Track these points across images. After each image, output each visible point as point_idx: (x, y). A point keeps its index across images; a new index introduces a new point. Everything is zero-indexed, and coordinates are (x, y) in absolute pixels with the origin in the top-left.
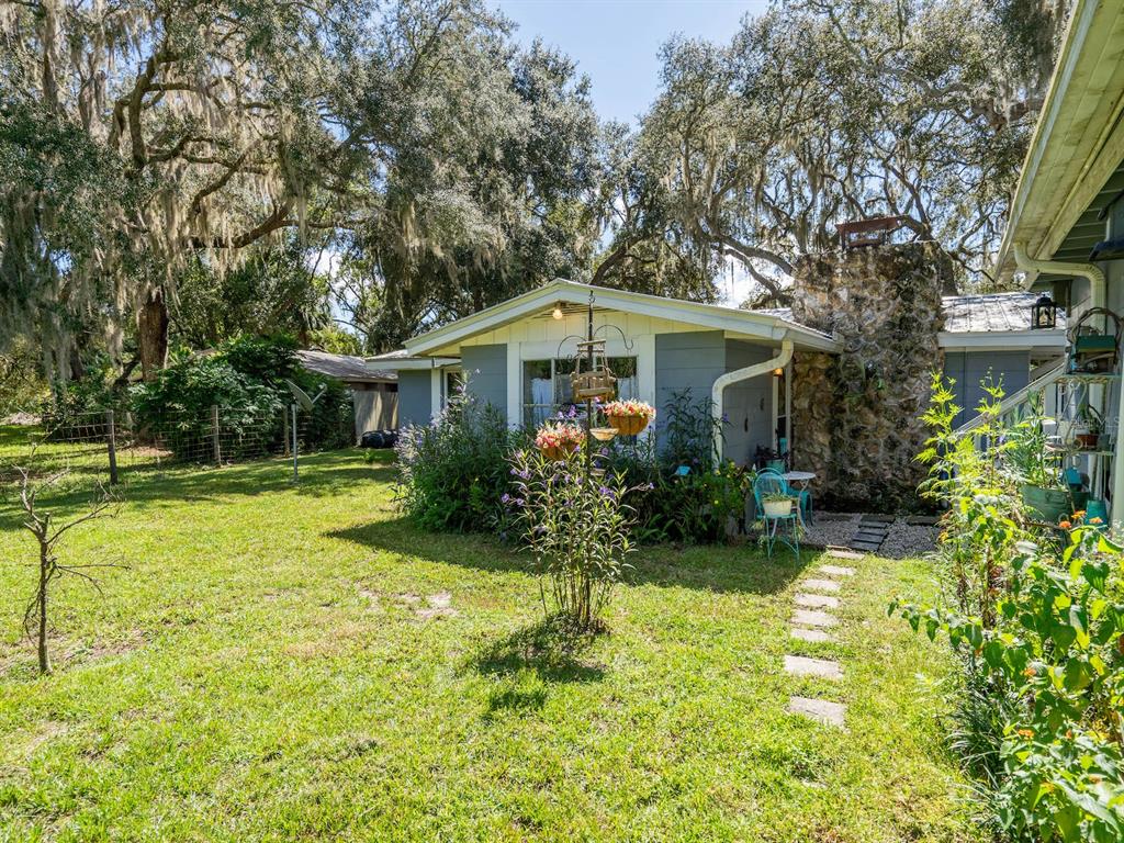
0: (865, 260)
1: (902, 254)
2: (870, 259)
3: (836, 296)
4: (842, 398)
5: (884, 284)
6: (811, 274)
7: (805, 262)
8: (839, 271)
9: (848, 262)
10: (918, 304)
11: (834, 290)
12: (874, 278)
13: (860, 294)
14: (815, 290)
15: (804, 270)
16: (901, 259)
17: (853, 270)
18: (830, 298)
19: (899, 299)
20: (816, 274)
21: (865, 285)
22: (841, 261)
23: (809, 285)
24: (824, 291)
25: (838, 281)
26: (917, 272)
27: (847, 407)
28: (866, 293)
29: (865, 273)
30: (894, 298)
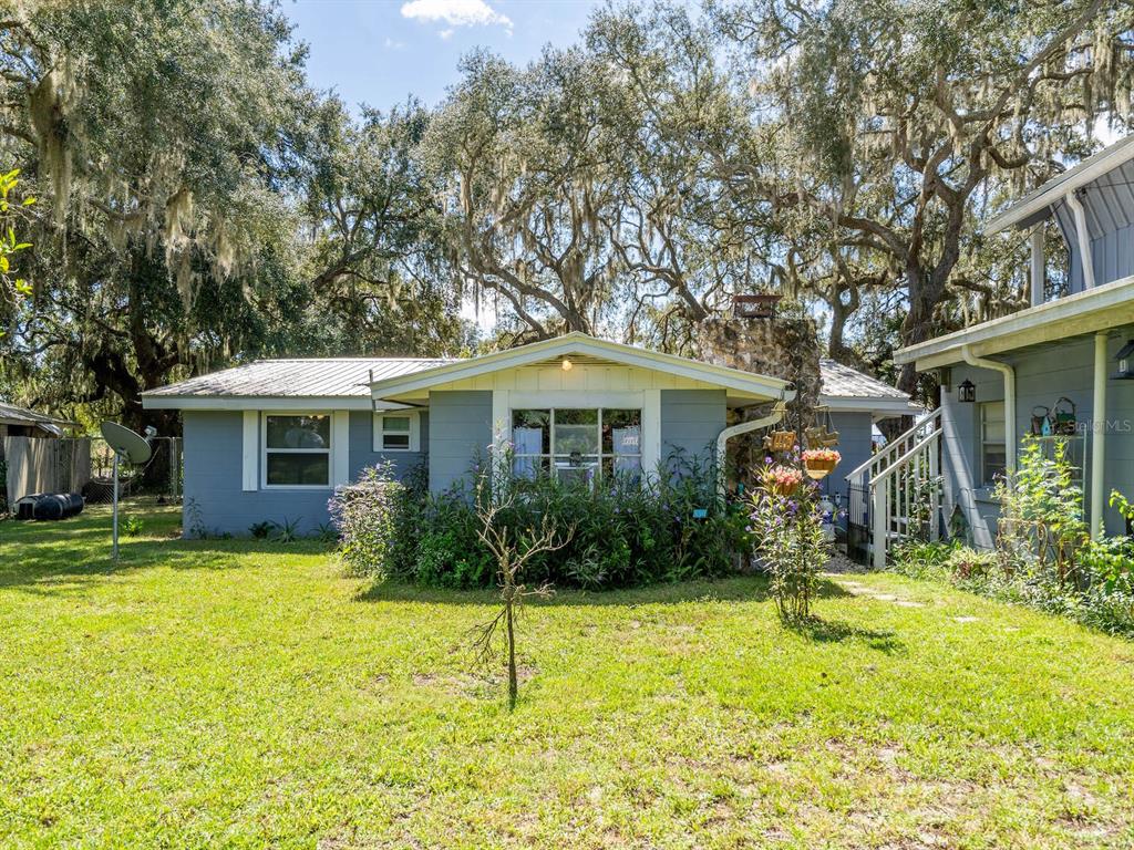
0: (763, 329)
1: (792, 327)
2: (768, 329)
3: (741, 359)
4: (746, 449)
5: (779, 351)
6: (719, 338)
7: (713, 326)
8: (743, 337)
9: (750, 329)
10: (805, 369)
11: (739, 353)
12: (770, 345)
13: (760, 358)
14: (724, 351)
15: (712, 333)
16: (792, 332)
17: (754, 337)
18: (736, 360)
19: (791, 365)
20: (723, 338)
21: (764, 351)
22: (744, 328)
23: (718, 347)
24: (731, 354)
25: (743, 345)
26: (804, 344)
27: (750, 457)
28: (765, 358)
29: (764, 340)
30: (787, 364)
